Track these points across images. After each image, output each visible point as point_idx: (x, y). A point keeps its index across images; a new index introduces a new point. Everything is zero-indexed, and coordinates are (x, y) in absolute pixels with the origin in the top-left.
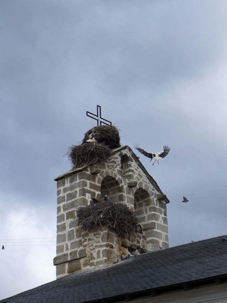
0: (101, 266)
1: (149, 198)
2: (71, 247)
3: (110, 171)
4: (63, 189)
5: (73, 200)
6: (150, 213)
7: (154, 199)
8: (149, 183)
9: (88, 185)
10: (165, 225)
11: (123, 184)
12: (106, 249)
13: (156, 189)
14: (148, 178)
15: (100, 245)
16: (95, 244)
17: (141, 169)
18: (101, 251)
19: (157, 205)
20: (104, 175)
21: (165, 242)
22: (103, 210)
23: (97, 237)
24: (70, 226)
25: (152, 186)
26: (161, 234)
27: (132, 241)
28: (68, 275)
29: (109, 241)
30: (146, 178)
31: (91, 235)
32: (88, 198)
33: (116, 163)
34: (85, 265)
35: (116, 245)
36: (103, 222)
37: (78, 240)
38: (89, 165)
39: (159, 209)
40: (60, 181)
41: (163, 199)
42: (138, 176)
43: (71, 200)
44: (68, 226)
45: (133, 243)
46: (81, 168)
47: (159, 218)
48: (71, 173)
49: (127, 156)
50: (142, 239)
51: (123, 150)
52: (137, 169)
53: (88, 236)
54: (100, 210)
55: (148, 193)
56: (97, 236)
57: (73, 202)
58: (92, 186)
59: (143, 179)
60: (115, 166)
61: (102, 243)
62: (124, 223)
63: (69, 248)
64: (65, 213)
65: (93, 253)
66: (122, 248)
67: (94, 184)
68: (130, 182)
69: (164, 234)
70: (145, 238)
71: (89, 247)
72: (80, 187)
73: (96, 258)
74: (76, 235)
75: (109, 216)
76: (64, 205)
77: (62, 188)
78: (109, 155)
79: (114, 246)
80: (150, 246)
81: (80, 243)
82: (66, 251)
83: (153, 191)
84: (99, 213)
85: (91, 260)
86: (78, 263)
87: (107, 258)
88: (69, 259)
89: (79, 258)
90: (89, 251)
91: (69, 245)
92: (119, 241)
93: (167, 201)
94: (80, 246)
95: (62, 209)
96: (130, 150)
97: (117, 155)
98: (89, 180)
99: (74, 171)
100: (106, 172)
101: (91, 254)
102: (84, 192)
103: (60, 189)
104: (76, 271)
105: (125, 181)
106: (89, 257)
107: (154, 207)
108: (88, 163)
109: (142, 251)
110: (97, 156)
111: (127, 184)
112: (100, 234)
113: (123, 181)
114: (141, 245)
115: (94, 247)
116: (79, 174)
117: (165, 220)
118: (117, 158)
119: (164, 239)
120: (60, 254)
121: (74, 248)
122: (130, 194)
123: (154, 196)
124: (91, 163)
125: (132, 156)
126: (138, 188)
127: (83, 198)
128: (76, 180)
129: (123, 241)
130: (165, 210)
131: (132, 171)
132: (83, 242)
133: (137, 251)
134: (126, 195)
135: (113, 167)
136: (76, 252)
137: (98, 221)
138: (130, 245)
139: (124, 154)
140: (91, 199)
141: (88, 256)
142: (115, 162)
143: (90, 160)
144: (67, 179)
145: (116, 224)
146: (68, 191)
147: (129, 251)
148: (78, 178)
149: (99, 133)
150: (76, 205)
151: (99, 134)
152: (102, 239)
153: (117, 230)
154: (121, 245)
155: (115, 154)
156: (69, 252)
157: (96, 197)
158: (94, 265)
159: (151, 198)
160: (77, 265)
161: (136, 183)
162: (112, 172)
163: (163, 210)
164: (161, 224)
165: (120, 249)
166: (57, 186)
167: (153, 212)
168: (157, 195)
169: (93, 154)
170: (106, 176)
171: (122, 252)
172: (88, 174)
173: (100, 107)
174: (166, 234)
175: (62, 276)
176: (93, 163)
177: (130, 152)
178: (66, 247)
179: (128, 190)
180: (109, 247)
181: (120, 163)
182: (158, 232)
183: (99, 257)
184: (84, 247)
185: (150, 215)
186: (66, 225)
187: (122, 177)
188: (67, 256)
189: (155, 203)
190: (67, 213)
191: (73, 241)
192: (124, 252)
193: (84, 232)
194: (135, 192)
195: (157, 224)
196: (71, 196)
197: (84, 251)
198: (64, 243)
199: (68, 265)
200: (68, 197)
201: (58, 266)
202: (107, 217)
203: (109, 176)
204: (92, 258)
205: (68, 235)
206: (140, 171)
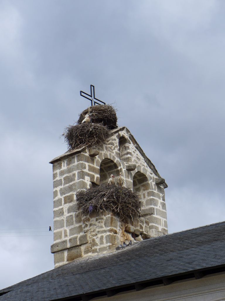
0: (105, 252)
1: (147, 182)
2: (70, 233)
3: (108, 153)
4: (60, 172)
5: (71, 184)
6: (149, 198)
7: (152, 183)
8: (147, 167)
9: (87, 168)
10: (164, 211)
11: (122, 167)
12: (110, 235)
13: (154, 173)
14: (146, 161)
15: (103, 230)
16: (97, 230)
17: (139, 152)
18: (104, 236)
19: (155, 190)
20: (102, 157)
21: (165, 228)
22: (106, 193)
23: (99, 222)
24: (68, 211)
25: (150, 170)
26: (160, 219)
27: (136, 226)
28: (67, 263)
29: (113, 226)
30: (144, 162)
31: (93, 220)
32: (87, 180)
33: (114, 145)
34: (87, 252)
35: (119, 230)
36: (106, 206)
37: (77, 225)
38: (87, 146)
39: (158, 194)
40: (56, 164)
41: (161, 184)
42: (136, 159)
43: (69, 183)
44: (66, 211)
45: (136, 228)
46: (79, 150)
47: (158, 203)
48: (68, 155)
49: (125, 138)
50: (145, 225)
51: (120, 131)
52: (135, 152)
53: (89, 221)
54: (103, 193)
55: (146, 177)
56: (100, 220)
57: (71, 185)
58: (91, 169)
59: (141, 162)
60: (113, 148)
61: (105, 228)
62: (128, 207)
63: (68, 234)
64: (62, 197)
65: (95, 239)
66: (125, 233)
67: (93, 167)
68: (128, 165)
69: (163, 220)
70: (147, 223)
71: (90, 233)
72: (78, 170)
73: (99, 244)
74: (76, 220)
75: (112, 199)
76: (61, 189)
77: (58, 171)
78: (107, 136)
79: (118, 231)
80: (154, 231)
81: (80, 229)
82: (65, 237)
83: (151, 175)
84: (102, 196)
85: (94, 246)
86: (79, 250)
87: (111, 244)
88: (68, 246)
89: (80, 244)
90: (91, 237)
91: (67, 232)
92: (122, 226)
93: (165, 185)
94: (80, 232)
95: (59, 194)
96: (128, 131)
97: (115, 137)
98: (88, 162)
99: (72, 152)
100: (104, 154)
101: (94, 240)
102: (82, 175)
103: (56, 172)
104: (76, 258)
105: (123, 164)
106: (91, 243)
107: (152, 192)
108: (86, 144)
109: (146, 237)
110: (96, 137)
111: (125, 167)
112: (102, 219)
113: (121, 164)
114: (144, 230)
115: (96, 232)
116: (76, 156)
117: (164, 205)
118: (115, 140)
119: (163, 225)
120: (58, 241)
121: (74, 235)
122: (129, 178)
123: (152, 180)
124: (90, 144)
125: (130, 137)
126: (137, 171)
127: (82, 181)
128: (74, 162)
129: (126, 226)
130: (164, 195)
131: (130, 153)
132: (84, 228)
133: (140, 237)
134: (125, 179)
135: (111, 149)
136: (76, 238)
137: (101, 205)
138: (133, 230)
139: (121, 136)
140: (91, 183)
141: (89, 242)
142: (112, 144)
143: (89, 141)
144: (64, 161)
145: (120, 208)
146: (65, 174)
147: (133, 236)
148: (76, 160)
149: (96, 112)
150: (75, 189)
151: (96, 114)
152: (105, 224)
153: (121, 214)
154: (125, 230)
155: (113, 135)
156: (68, 238)
157: (95, 180)
158: (97, 252)
159: (150, 182)
160: (77, 252)
161: (135, 167)
162: (110, 154)
163: (161, 195)
164: (159, 210)
165: (124, 235)
166: (53, 169)
167: (152, 197)
168: (155, 179)
169: (91, 135)
170: (105, 159)
171: (126, 238)
172: (87, 156)
173: (94, 87)
174: (165, 219)
175: (61, 264)
176: (92, 144)
177: (127, 133)
178: (64, 234)
179: (127, 173)
180: (113, 232)
181: (118, 144)
182: (157, 218)
183: (102, 243)
184: (85, 233)
185: (148, 200)
186: (64, 210)
187: (120, 159)
188: (67, 243)
189: (154, 187)
190: (65, 198)
191: (72, 227)
192: (128, 238)
193: (85, 217)
194: (133, 176)
195: (156, 209)
196: (68, 180)
197: (85, 237)
198: (62, 229)
199: (68, 253)
200: (65, 181)
201: (55, 254)
202: (110, 201)
203: (108, 158)
204: (94, 244)
205: (66, 221)
206: (138, 154)
